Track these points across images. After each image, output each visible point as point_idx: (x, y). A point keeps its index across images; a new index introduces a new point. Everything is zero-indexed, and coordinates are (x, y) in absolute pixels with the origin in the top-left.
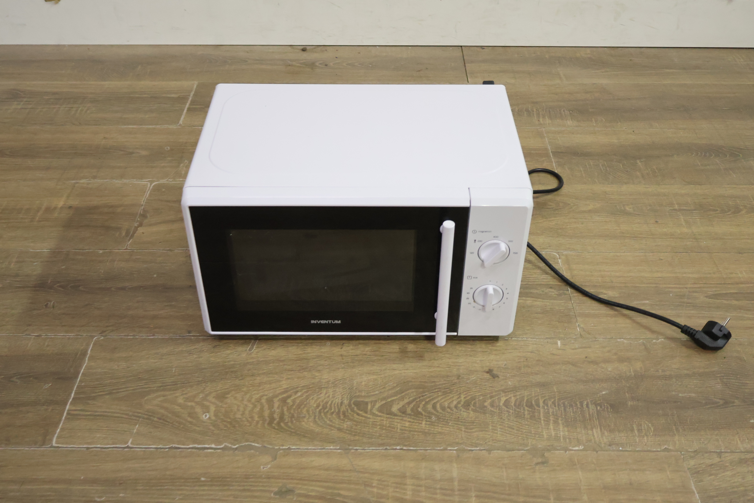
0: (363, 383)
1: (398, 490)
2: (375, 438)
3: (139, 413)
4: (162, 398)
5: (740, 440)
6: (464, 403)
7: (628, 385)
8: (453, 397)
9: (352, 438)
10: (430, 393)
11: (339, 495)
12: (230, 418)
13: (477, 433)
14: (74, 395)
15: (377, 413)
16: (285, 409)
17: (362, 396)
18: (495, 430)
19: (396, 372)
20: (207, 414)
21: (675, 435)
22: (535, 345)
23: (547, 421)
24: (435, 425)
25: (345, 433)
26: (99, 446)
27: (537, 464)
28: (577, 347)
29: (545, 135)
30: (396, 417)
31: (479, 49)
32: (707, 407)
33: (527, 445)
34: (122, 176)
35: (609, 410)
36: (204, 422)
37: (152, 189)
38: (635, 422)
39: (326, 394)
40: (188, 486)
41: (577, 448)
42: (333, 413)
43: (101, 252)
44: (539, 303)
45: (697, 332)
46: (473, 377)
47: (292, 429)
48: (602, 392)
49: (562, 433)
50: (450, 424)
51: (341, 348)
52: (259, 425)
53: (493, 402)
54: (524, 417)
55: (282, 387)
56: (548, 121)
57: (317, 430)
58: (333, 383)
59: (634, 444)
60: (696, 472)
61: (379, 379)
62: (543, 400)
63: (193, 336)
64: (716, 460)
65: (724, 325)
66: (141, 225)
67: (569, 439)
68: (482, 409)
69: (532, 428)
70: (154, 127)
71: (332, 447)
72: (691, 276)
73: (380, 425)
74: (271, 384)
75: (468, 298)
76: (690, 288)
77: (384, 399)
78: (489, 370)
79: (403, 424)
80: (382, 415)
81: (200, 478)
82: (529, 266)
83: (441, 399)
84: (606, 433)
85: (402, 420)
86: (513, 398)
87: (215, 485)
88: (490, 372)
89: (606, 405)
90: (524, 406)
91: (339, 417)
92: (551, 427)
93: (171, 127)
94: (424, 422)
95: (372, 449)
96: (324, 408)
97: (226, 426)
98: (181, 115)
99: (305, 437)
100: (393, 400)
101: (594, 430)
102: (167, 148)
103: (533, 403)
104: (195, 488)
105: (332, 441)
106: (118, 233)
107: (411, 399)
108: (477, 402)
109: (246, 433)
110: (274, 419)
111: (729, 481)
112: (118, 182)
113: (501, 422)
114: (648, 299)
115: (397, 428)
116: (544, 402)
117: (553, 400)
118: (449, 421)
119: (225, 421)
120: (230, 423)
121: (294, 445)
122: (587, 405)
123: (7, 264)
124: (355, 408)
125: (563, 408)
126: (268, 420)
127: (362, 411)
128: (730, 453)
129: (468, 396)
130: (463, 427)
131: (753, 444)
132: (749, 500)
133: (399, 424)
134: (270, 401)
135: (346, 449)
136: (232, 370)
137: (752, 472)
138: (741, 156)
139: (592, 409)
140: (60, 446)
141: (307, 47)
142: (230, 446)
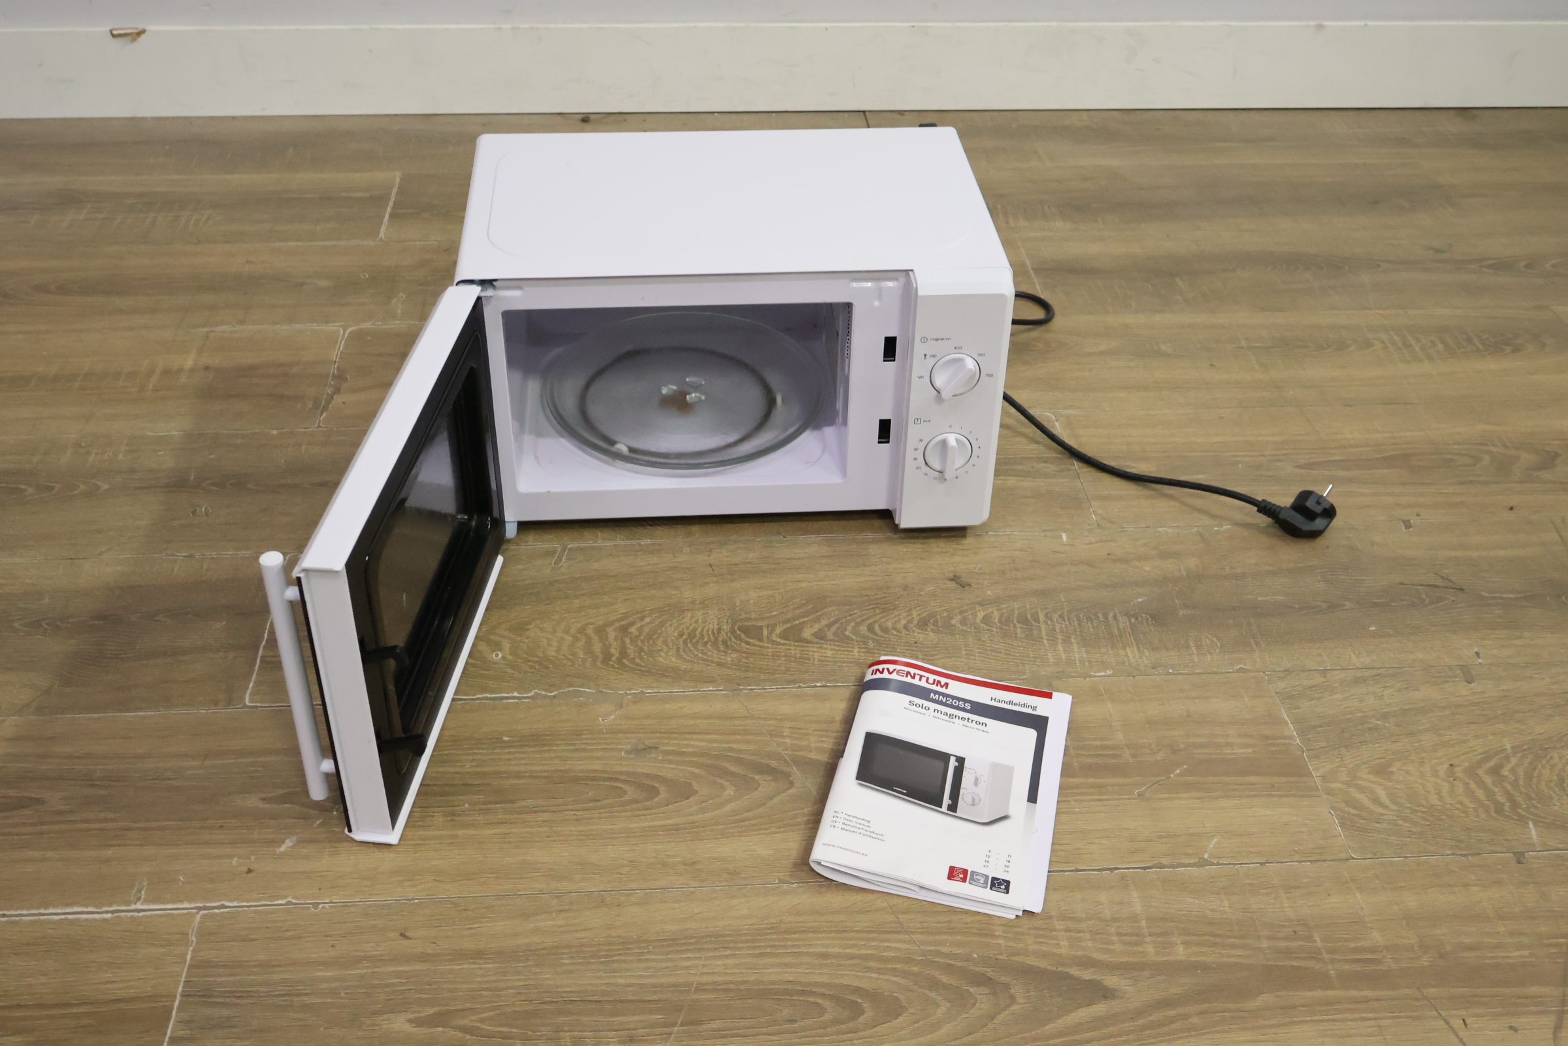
0: (752, 601)
1: (823, 739)
2: (778, 674)
5: (1354, 653)
6: (918, 622)
7: (1176, 588)
8: (899, 615)
9: (743, 675)
10: (861, 611)
11: (731, 749)
12: (538, 657)
13: (942, 660)
14: (268, 636)
15: (778, 640)
16: (627, 641)
17: (751, 619)
18: (971, 655)
19: (804, 585)
20: (499, 653)
21: (1255, 651)
22: (1026, 541)
23: (1053, 640)
24: (874, 653)
25: (729, 668)
28: (1093, 541)
29: (1019, 244)
30: (810, 645)
31: (895, 116)
32: (1303, 612)
33: (1024, 673)
34: (291, 320)
35: (1150, 622)
36: (496, 663)
37: (347, 337)
38: (1192, 636)
39: (692, 617)
40: (483, 749)
41: (1103, 674)
42: (706, 643)
43: (275, 432)
44: (1027, 483)
45: (1281, 508)
46: (930, 588)
47: (642, 666)
48: (1137, 599)
49: (1077, 656)
50: (898, 650)
51: (709, 556)
52: (588, 665)
53: (964, 618)
54: (1015, 637)
55: (617, 611)
56: (1022, 223)
57: (684, 666)
58: (701, 603)
59: (1191, 664)
60: (1289, 698)
61: (777, 595)
62: (1044, 613)
64: (1319, 680)
65: (1325, 495)
66: (337, 391)
67: (1090, 662)
68: (949, 628)
69: (1030, 650)
70: (334, 243)
71: (711, 689)
72: (1270, 439)
73: (785, 656)
74: (599, 608)
75: (916, 459)
76: (1270, 455)
77: (788, 621)
78: (955, 576)
79: (824, 653)
80: (787, 642)
81: (502, 738)
82: (1006, 432)
83: (880, 618)
84: (1146, 652)
85: (821, 647)
86: (996, 612)
87: (527, 746)
89: (1144, 615)
90: (1015, 622)
91: (718, 648)
92: (1060, 647)
93: (365, 243)
94: (856, 650)
95: (777, 688)
96: (692, 635)
97: (531, 667)
98: (381, 223)
99: (665, 676)
100: (803, 622)
101: (1128, 649)
102: (365, 276)
103: (1029, 617)
104: (495, 751)
105: (711, 681)
106: (299, 405)
107: (833, 619)
108: (939, 620)
109: (568, 675)
110: (612, 655)
111: (1340, 706)
112: (284, 329)
113: (980, 645)
114: (1203, 474)
115: (814, 659)
116: (1046, 616)
117: (1060, 613)
118: (896, 646)
119: (529, 661)
120: (540, 663)
121: (647, 688)
122: (1115, 617)
123: (111, 454)
124: (742, 634)
125: (1076, 623)
126: (601, 656)
127: (753, 638)
128: (1339, 671)
129: (924, 612)
130: (920, 653)
131: (1375, 657)
132: (1370, 729)
133: (816, 654)
134: (601, 631)
135: (734, 690)
136: (530, 591)
137: (1374, 693)
138: (1347, 268)
139: (1123, 621)
140: (259, 705)
141: (590, 115)
142: (544, 693)
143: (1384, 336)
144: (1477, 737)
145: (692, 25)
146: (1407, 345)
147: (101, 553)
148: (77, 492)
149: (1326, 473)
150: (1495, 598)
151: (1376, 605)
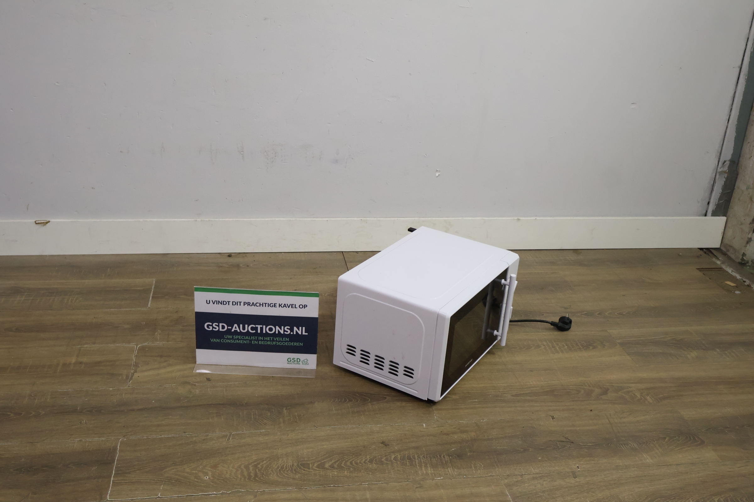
0: (305, 454)
2: (316, 482)
3: (161, 479)
4: (175, 470)
5: (533, 468)
6: (369, 460)
7: (467, 445)
8: (362, 457)
9: (303, 483)
10: (348, 457)
12: (222, 478)
13: (379, 475)
14: (115, 472)
15: (316, 469)
16: (257, 470)
17: (305, 460)
18: (390, 473)
19: (325, 446)
20: (207, 476)
21: (496, 468)
22: (410, 427)
23: (421, 466)
24: (353, 473)
25: (298, 480)
26: (139, 498)
27: (417, 488)
28: (435, 427)
30: (328, 470)
31: (355, 254)
32: (514, 453)
33: (410, 479)
34: (114, 342)
35: (457, 458)
36: (206, 481)
37: (138, 349)
38: (473, 463)
39: (282, 461)
41: (439, 478)
42: (288, 470)
43: (111, 389)
46: (373, 446)
47: (264, 480)
48: (452, 449)
49: (430, 472)
50: (362, 471)
51: (288, 436)
52: (242, 480)
53: (387, 458)
54: (406, 465)
55: (253, 459)
57: (280, 480)
58: (285, 455)
59: (472, 474)
60: (508, 485)
61: (315, 451)
62: (417, 455)
63: (188, 435)
64: (520, 479)
66: (136, 372)
67: (434, 474)
68: (382, 463)
69: (412, 470)
70: (130, 309)
71: (290, 488)
72: (502, 385)
73: (318, 475)
74: (245, 458)
76: (502, 391)
77: (319, 461)
79: (333, 473)
80: (319, 469)
83: (355, 459)
84: (456, 470)
85: (332, 471)
86: (399, 456)
88: (383, 443)
89: (455, 455)
90: (406, 459)
91: (292, 472)
92: (423, 469)
93: (143, 309)
94: (346, 472)
95: (316, 488)
96: (282, 468)
97: (220, 482)
98: (149, 300)
99: (273, 484)
100: (325, 461)
101: (449, 469)
102: (143, 323)
103: (411, 457)
105: (290, 485)
106: (120, 378)
107: (336, 460)
108: (377, 459)
109: (235, 485)
110: (252, 476)
111: (527, 488)
112: (112, 346)
113: (393, 469)
114: (477, 399)
115: (330, 476)
116: (418, 456)
117: (423, 455)
119: (219, 479)
120: (223, 480)
121: (266, 489)
122: (444, 457)
123: (44, 399)
124: (302, 467)
125: (429, 459)
126: (247, 477)
127: (306, 468)
128: (527, 475)
129: (372, 456)
130: (370, 472)
131: (540, 469)
132: (538, 496)
133: (330, 474)
134: (247, 467)
135: (300, 489)
136: (218, 452)
137: (540, 483)
138: (531, 315)
139: (447, 458)
140: (113, 500)
141: (232, 254)
142: (226, 492)
143: (545, 343)
144: (577, 498)
145: (274, 219)
146: (553, 347)
147: (44, 440)
148: (32, 415)
149: (523, 398)
150: (585, 445)
151: (541, 449)
